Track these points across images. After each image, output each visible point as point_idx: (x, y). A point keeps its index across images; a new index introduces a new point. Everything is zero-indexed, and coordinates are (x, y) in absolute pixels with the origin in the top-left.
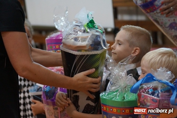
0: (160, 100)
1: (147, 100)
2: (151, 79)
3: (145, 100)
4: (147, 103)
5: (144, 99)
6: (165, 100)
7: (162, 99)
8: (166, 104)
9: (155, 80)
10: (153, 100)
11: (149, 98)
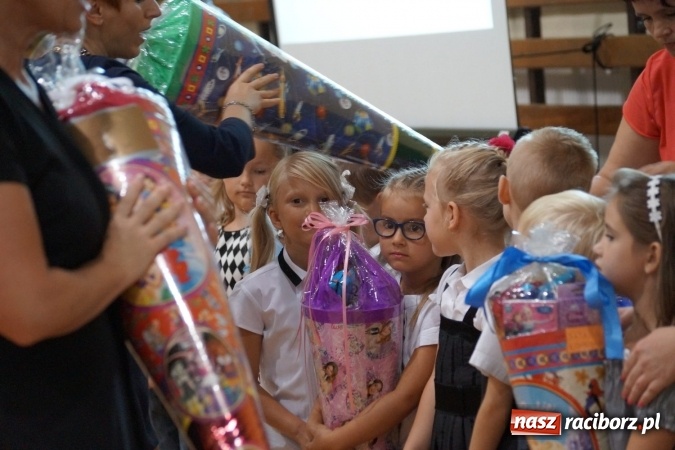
0: (558, 305)
1: (524, 316)
2: (518, 261)
3: (518, 318)
4: (524, 323)
5: (514, 316)
6: (572, 302)
7: (565, 302)
8: (577, 313)
9: (529, 262)
10: (539, 310)
11: (527, 310)
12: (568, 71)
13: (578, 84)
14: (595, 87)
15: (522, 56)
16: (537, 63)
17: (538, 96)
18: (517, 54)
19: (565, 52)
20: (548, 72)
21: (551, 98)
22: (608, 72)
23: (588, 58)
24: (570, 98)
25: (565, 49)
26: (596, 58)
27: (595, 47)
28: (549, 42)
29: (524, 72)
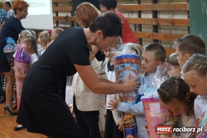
12: (62, 21)
13: (64, 23)
14: (66, 24)
15: (55, 19)
16: (57, 20)
17: (57, 25)
18: (54, 18)
19: (60, 18)
20: (59, 21)
21: (59, 25)
22: (68, 22)
23: (65, 20)
24: (62, 26)
25: (62, 18)
26: (66, 19)
27: (66, 18)
28: (59, 17)
29: (55, 21)
